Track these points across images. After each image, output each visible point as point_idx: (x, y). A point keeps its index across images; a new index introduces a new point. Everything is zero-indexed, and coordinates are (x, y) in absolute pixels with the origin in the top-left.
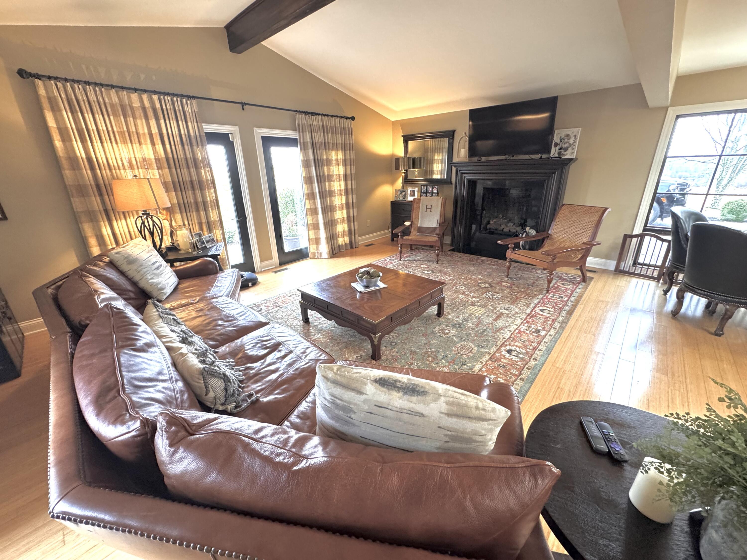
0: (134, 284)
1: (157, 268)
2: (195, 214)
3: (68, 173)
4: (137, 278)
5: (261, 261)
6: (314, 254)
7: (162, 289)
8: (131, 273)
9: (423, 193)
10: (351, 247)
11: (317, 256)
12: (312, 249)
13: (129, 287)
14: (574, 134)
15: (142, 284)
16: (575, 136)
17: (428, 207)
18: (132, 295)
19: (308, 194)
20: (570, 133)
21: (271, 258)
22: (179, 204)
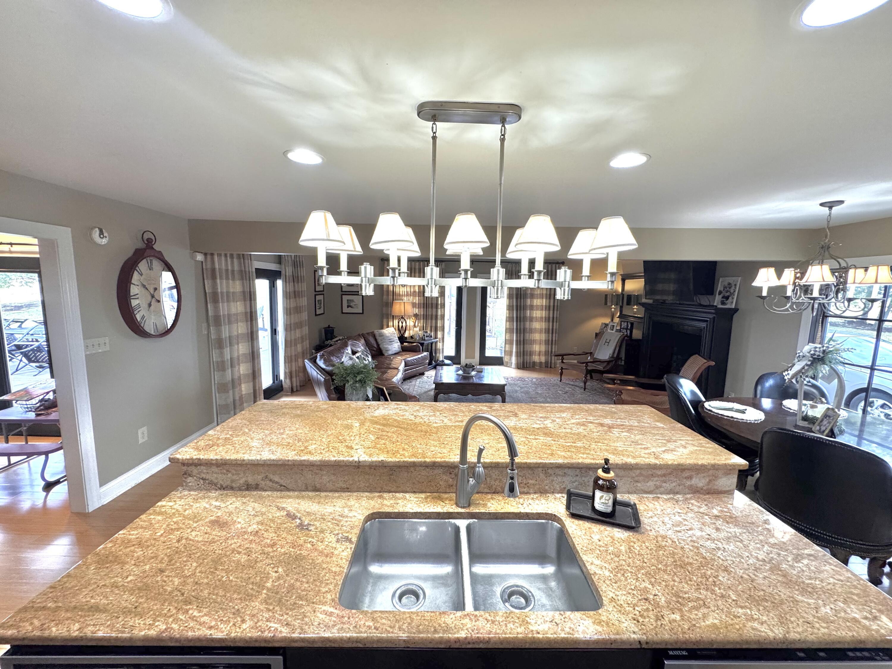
0: (378, 345)
1: (391, 342)
2: (430, 321)
3: (385, 297)
4: (380, 343)
5: (466, 358)
6: (507, 362)
7: (388, 351)
8: (379, 341)
9: (623, 329)
10: (547, 367)
11: (508, 365)
12: (506, 359)
13: (376, 346)
14: (735, 283)
15: (381, 346)
16: (735, 285)
17: (608, 341)
18: (375, 349)
19: (509, 317)
20: (731, 282)
21: (474, 358)
22: (424, 315)
